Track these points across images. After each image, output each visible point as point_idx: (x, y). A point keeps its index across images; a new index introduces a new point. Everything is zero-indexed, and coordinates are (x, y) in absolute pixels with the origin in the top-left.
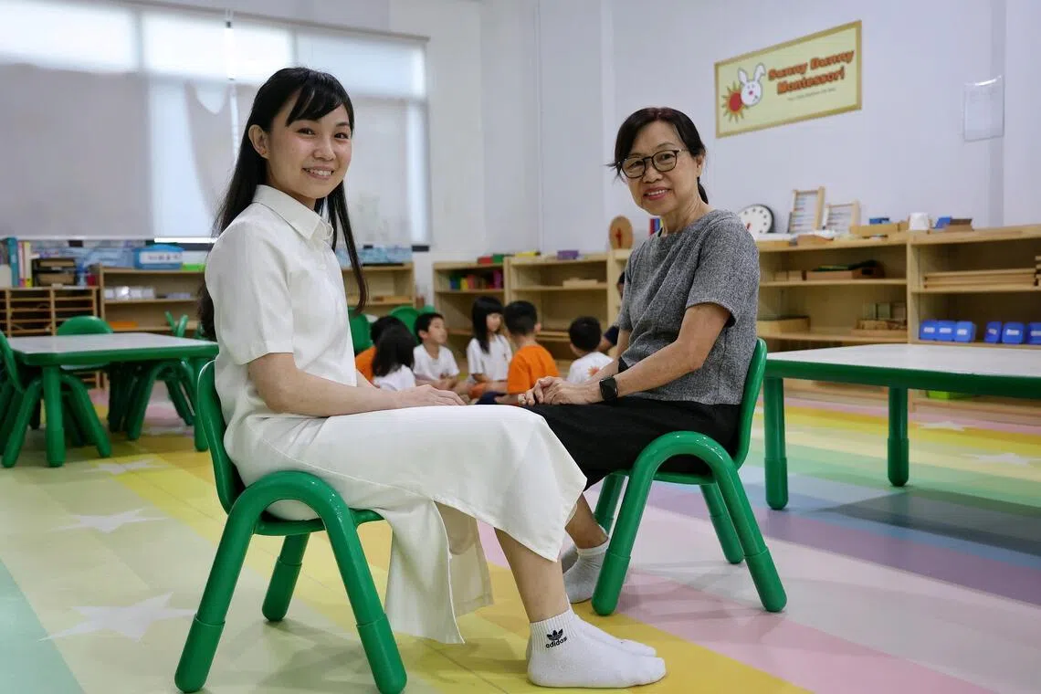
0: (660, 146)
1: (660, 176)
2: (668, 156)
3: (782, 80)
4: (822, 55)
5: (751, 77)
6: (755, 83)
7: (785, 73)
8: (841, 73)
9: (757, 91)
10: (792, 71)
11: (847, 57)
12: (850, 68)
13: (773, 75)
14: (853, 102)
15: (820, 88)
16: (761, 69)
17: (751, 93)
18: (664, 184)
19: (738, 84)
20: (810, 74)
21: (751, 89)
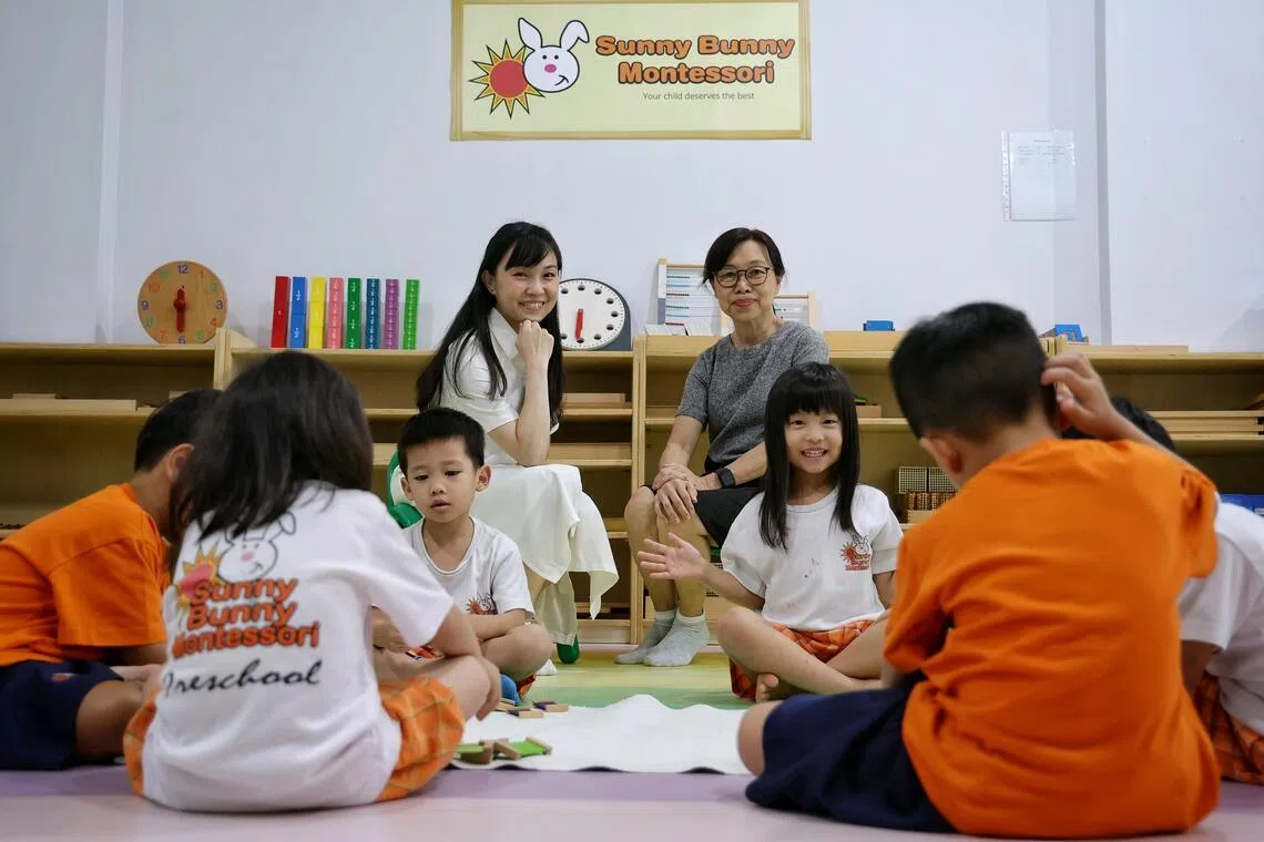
0: (753, 262)
1: (750, 289)
2: (757, 272)
3: (630, 59)
4: (725, 34)
5: (551, 39)
6: (562, 53)
7: (636, 47)
8: (767, 72)
9: (566, 66)
10: (656, 48)
11: (782, 48)
12: (785, 68)
13: (606, 46)
14: (794, 124)
15: (720, 88)
16: (576, 30)
17: (551, 68)
18: (752, 295)
19: (515, 46)
20: (694, 59)
21: (550, 60)
